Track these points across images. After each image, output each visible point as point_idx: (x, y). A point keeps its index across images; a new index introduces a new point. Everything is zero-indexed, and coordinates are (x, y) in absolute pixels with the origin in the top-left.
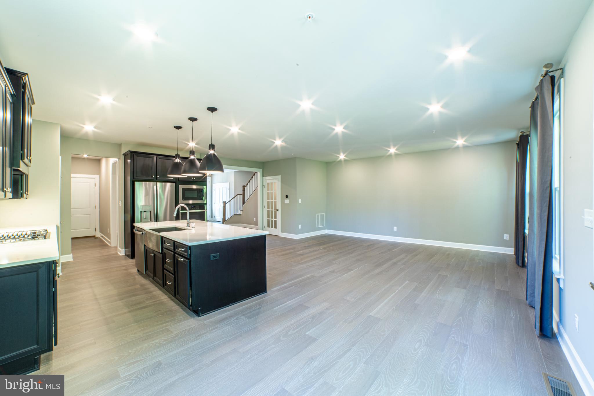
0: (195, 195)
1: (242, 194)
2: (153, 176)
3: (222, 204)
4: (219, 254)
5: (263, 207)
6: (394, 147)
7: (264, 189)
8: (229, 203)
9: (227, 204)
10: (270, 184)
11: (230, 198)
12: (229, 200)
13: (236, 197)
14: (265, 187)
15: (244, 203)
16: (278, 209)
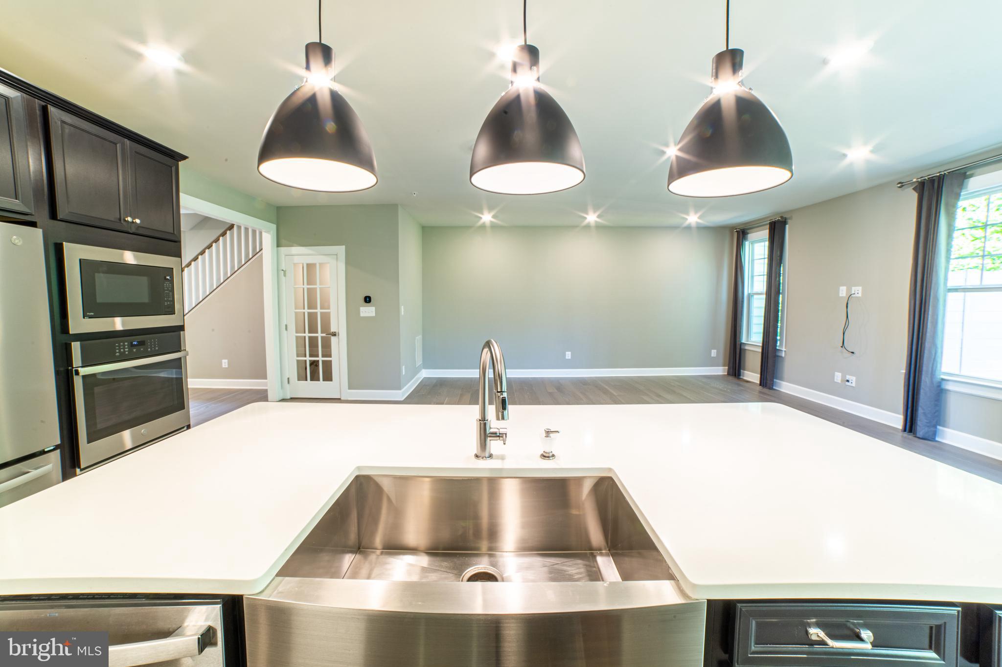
5: (282, 327)
6: (595, 212)
7: (283, 279)
10: (318, 266)
14: (285, 276)
16: (335, 332)
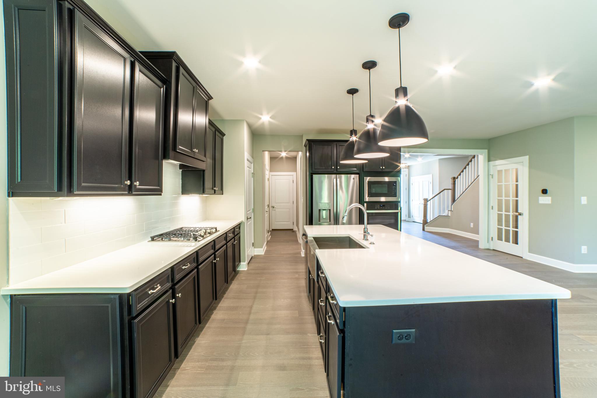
0: (385, 190)
1: (451, 188)
2: (333, 167)
3: (423, 202)
4: (414, 330)
5: (489, 208)
7: (491, 180)
8: (432, 200)
9: (430, 201)
11: (433, 194)
12: (432, 197)
13: (442, 193)
14: (492, 178)
15: (454, 200)
16: (521, 213)
